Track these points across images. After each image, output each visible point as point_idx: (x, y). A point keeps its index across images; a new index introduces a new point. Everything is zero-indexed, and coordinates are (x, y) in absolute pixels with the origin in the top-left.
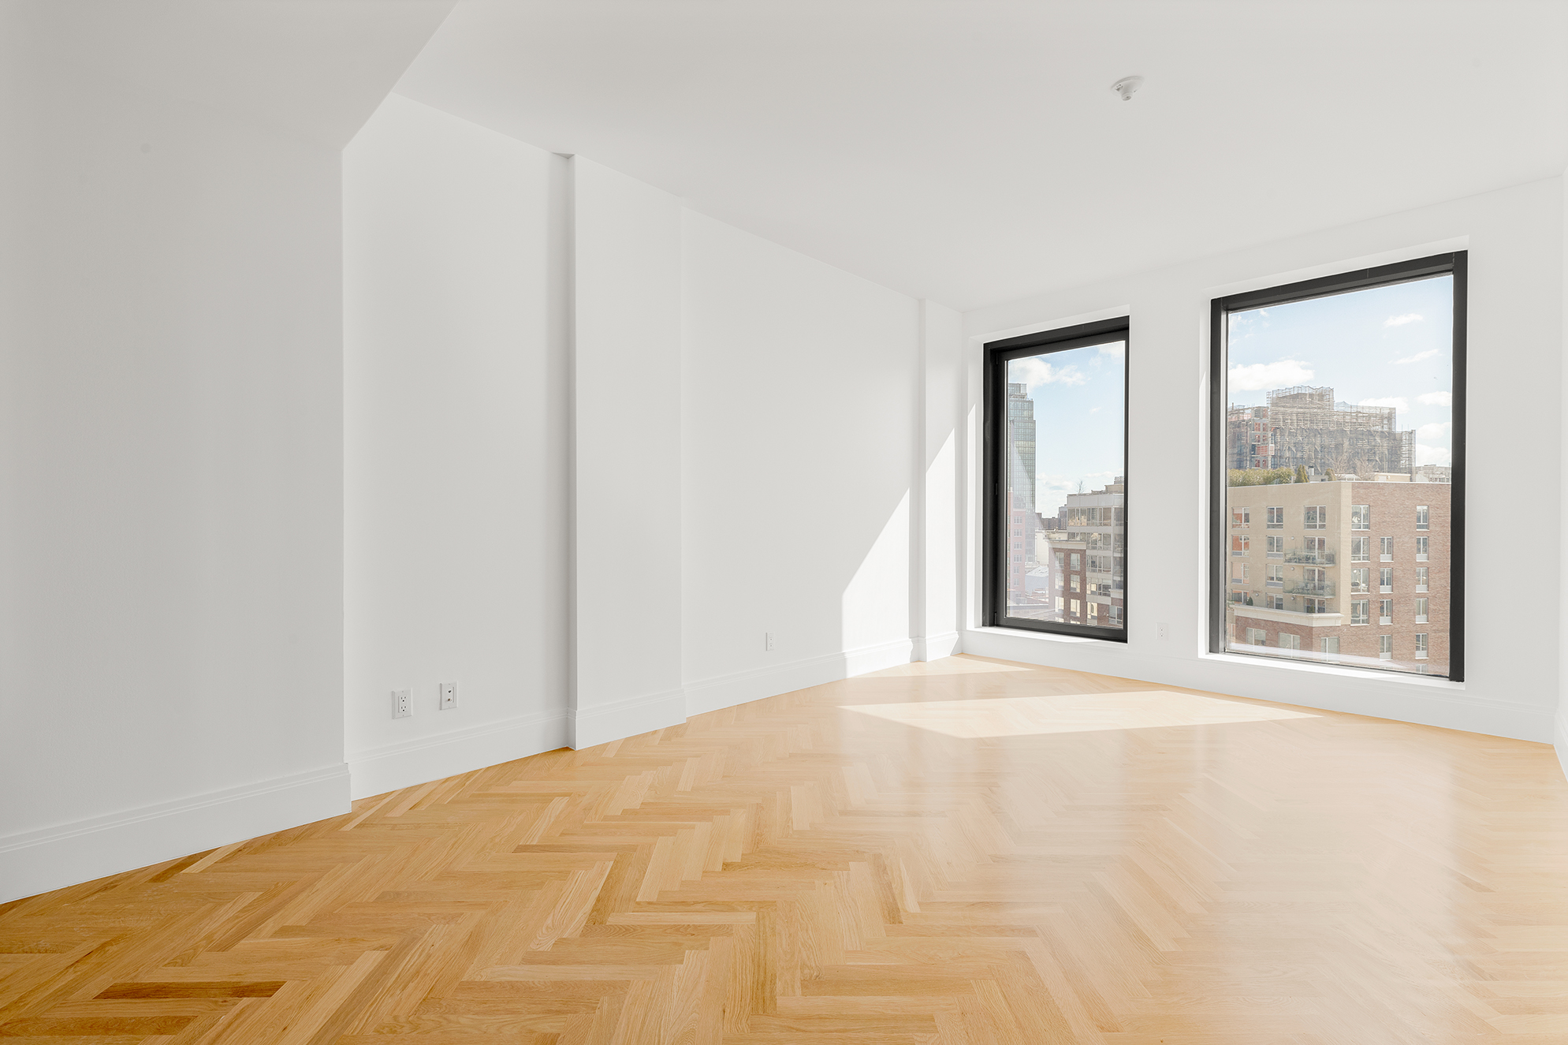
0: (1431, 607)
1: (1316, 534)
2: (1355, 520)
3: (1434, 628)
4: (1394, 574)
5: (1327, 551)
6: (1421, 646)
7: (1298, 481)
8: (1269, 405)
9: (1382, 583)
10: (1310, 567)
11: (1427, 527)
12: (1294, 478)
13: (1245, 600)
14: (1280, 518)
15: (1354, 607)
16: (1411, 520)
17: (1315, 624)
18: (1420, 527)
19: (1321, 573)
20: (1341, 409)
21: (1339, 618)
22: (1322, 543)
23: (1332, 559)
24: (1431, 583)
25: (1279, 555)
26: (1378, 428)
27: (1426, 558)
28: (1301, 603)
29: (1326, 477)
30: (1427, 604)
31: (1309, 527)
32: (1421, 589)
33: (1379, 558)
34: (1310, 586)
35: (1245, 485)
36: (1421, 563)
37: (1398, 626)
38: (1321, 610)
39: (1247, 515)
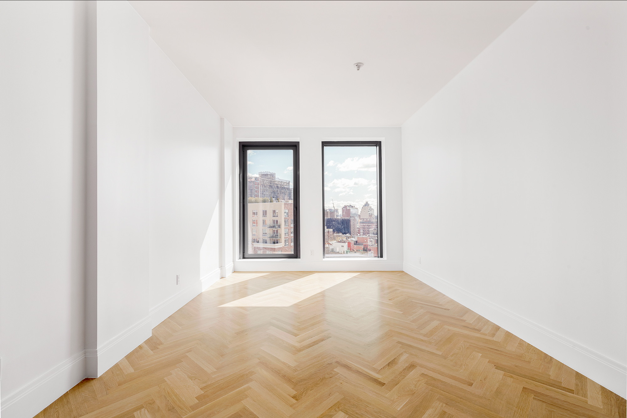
1: (275, 219)
2: (285, 214)
5: (278, 224)
7: (271, 202)
8: (259, 177)
10: (274, 229)
12: (269, 201)
13: (256, 241)
14: (266, 214)
15: (285, 241)
17: (276, 247)
19: (277, 231)
20: (277, 180)
21: (282, 245)
22: (277, 221)
23: (279, 226)
25: (266, 226)
26: (286, 187)
28: (272, 241)
29: (277, 201)
31: (273, 216)
34: (274, 235)
35: (255, 202)
38: (277, 243)
39: (257, 213)
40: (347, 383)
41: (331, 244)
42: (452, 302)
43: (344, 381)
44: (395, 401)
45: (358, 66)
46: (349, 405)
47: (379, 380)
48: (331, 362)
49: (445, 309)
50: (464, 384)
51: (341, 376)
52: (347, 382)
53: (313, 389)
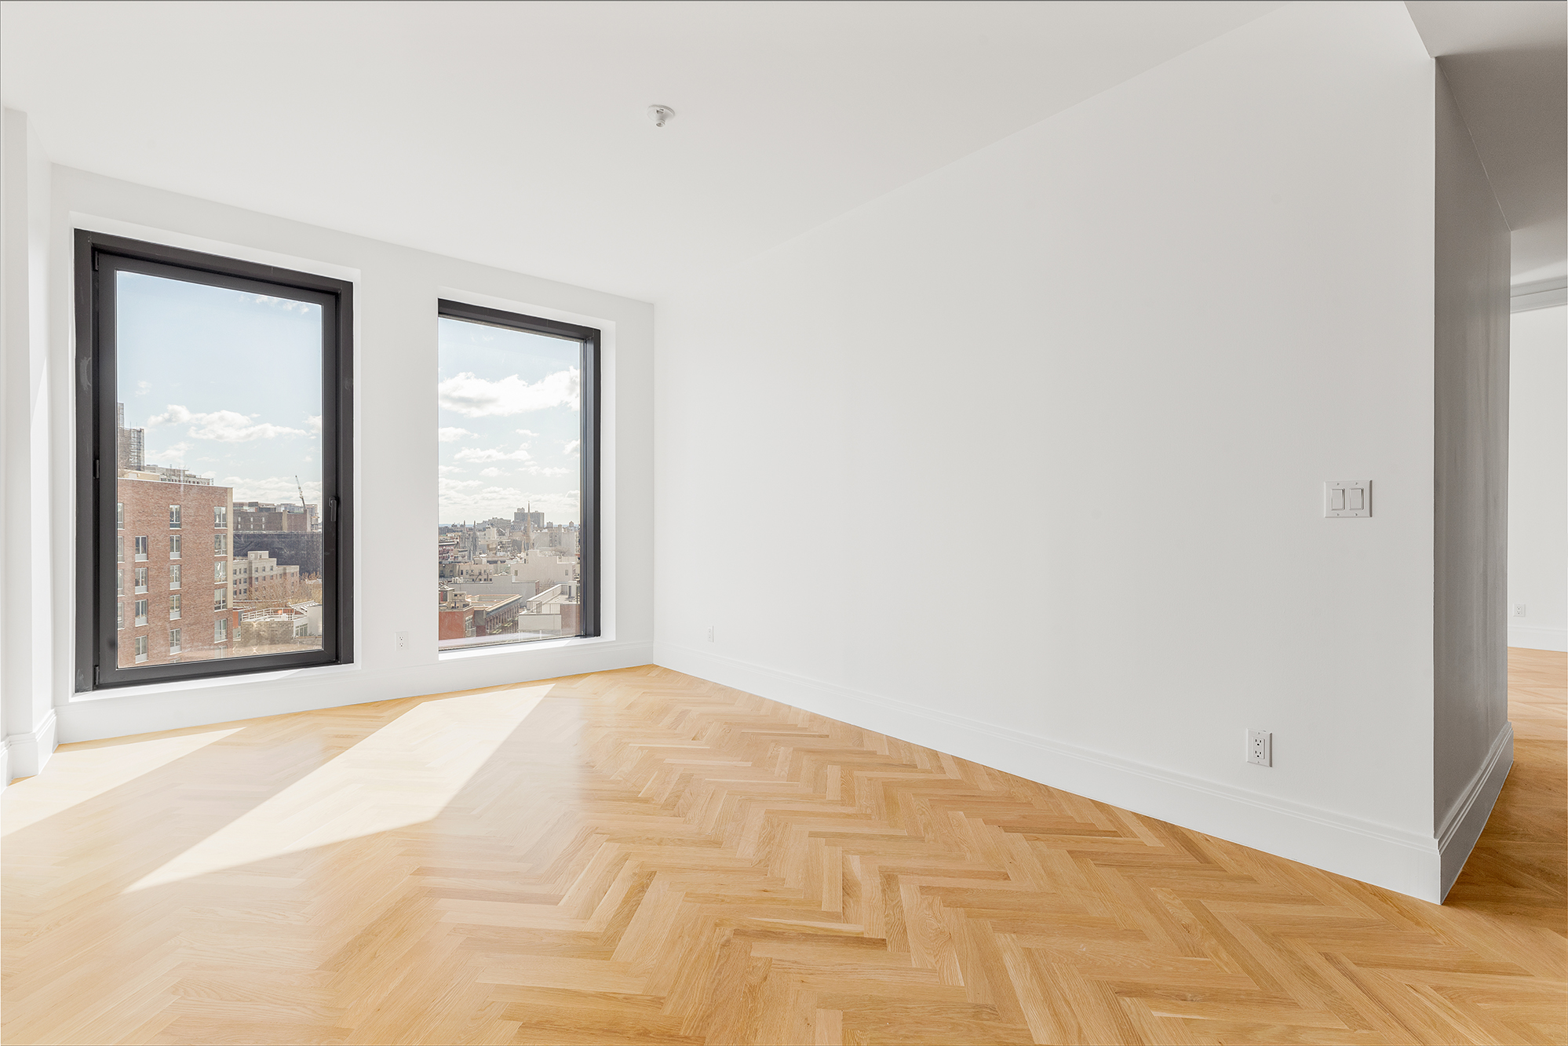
0: (184, 602)
3: (187, 622)
4: (150, 573)
6: (175, 642)
9: (137, 583)
11: (179, 526)
16: (165, 519)
18: (172, 526)
24: (184, 580)
27: (178, 556)
30: (180, 600)
32: (175, 586)
33: (133, 558)
36: (174, 561)
37: (152, 625)
40: (812, 974)
41: (297, 613)
42: (814, 718)
43: (802, 971)
44: (938, 969)
45: (663, 114)
46: (874, 1027)
47: (866, 936)
48: (725, 938)
49: (821, 736)
50: (997, 879)
51: (783, 963)
52: (811, 972)
53: (756, 1030)
